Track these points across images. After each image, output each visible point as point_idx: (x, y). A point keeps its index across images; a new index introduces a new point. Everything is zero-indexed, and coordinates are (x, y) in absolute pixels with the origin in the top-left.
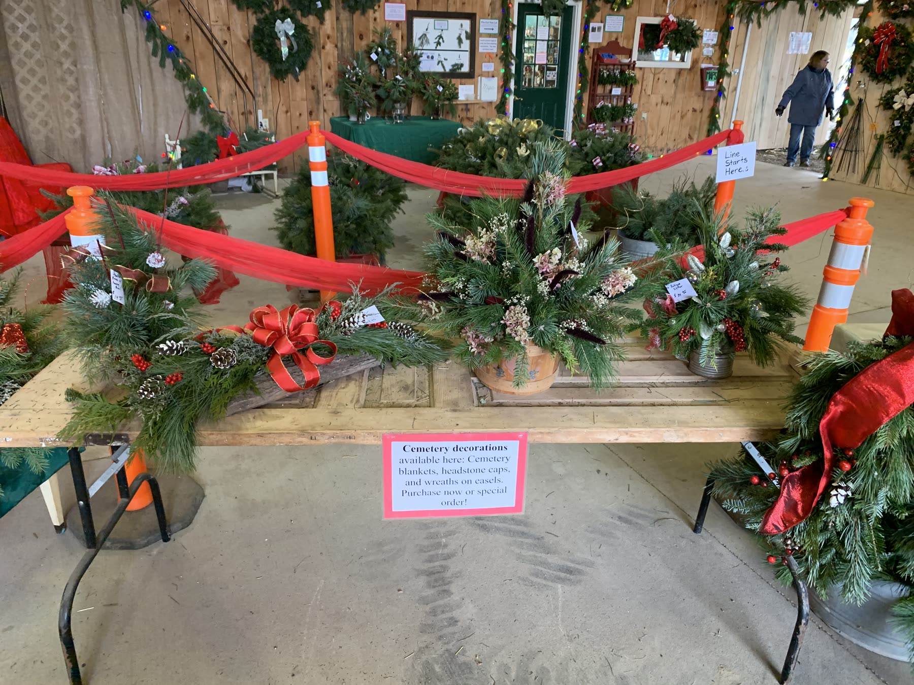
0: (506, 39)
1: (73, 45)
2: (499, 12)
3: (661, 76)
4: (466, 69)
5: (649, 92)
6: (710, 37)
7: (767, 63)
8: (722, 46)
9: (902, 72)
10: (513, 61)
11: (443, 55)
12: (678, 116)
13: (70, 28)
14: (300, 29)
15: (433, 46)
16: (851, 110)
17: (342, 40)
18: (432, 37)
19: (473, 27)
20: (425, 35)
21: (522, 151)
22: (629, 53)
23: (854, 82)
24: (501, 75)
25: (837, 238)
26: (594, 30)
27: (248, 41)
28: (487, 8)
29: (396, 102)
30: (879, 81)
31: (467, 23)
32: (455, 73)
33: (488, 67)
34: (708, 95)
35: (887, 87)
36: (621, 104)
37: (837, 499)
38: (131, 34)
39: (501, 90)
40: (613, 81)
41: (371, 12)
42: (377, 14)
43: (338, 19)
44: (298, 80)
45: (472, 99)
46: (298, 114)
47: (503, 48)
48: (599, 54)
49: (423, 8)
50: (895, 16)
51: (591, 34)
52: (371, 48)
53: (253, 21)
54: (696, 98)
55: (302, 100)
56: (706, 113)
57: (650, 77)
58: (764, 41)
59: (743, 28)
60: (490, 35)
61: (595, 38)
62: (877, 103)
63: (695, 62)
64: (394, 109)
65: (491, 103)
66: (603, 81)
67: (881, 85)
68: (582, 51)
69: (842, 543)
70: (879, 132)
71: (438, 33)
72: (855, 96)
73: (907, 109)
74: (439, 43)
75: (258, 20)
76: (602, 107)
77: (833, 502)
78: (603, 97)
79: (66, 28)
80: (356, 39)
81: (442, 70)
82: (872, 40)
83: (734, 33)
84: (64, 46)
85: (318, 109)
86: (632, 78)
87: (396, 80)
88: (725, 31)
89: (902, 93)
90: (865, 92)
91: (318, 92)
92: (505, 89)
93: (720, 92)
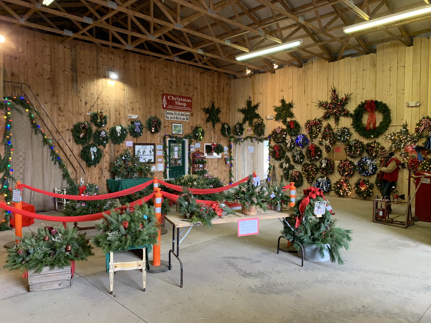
0: (165, 151)
1: (24, 159)
2: (162, 143)
3: (213, 160)
4: (153, 161)
5: (210, 166)
6: (226, 148)
7: (243, 155)
8: (230, 151)
9: (283, 158)
10: (168, 158)
11: (145, 157)
12: (220, 173)
13: (24, 153)
14: (98, 150)
15: (142, 154)
16: (272, 169)
17: (111, 153)
18: (142, 151)
19: (155, 147)
20: (139, 151)
21: (195, 183)
22: (203, 154)
23: (271, 160)
24: (164, 162)
25: (290, 189)
26: (192, 147)
27: (79, 155)
28: (159, 142)
29: (134, 172)
30: (277, 160)
31: (152, 147)
32: (149, 162)
33: (160, 160)
34: (227, 166)
35: (280, 162)
36: (202, 170)
37: (304, 219)
38: (45, 154)
39: (165, 167)
40: (200, 163)
41: (121, 144)
42: (123, 145)
43: (110, 146)
44: (95, 167)
45: (156, 170)
46: (95, 179)
47: (164, 154)
48: (194, 155)
49: (138, 142)
50: (278, 143)
51: (191, 148)
52: (123, 156)
53: (81, 148)
54: (224, 167)
55: (97, 173)
56: (228, 172)
57: (210, 162)
58: (241, 149)
59: (235, 145)
60: (160, 150)
61: (192, 150)
62: (278, 166)
63: (222, 156)
64: (133, 175)
65: (161, 171)
66: (196, 163)
67: (278, 161)
68: (189, 154)
69: (306, 227)
70: (281, 175)
71: (143, 150)
72: (272, 165)
73: (287, 168)
74: (144, 153)
75: (83, 148)
76: (197, 171)
77: (303, 220)
78: (197, 168)
79: (22, 153)
80: (116, 152)
81: (145, 162)
82: (273, 149)
83: (232, 147)
84: (21, 159)
85: (102, 177)
86: (205, 162)
87: (135, 165)
88: (230, 147)
89: (284, 163)
90: (274, 163)
91: (102, 171)
92: (166, 167)
93: (231, 165)
